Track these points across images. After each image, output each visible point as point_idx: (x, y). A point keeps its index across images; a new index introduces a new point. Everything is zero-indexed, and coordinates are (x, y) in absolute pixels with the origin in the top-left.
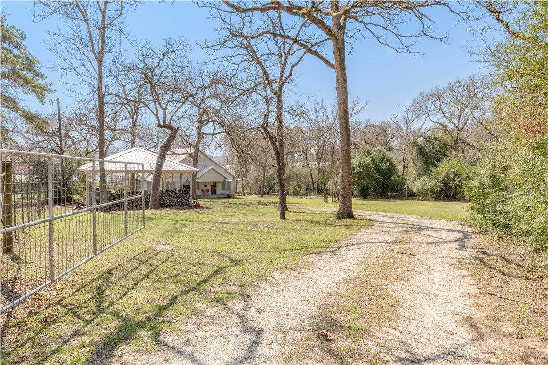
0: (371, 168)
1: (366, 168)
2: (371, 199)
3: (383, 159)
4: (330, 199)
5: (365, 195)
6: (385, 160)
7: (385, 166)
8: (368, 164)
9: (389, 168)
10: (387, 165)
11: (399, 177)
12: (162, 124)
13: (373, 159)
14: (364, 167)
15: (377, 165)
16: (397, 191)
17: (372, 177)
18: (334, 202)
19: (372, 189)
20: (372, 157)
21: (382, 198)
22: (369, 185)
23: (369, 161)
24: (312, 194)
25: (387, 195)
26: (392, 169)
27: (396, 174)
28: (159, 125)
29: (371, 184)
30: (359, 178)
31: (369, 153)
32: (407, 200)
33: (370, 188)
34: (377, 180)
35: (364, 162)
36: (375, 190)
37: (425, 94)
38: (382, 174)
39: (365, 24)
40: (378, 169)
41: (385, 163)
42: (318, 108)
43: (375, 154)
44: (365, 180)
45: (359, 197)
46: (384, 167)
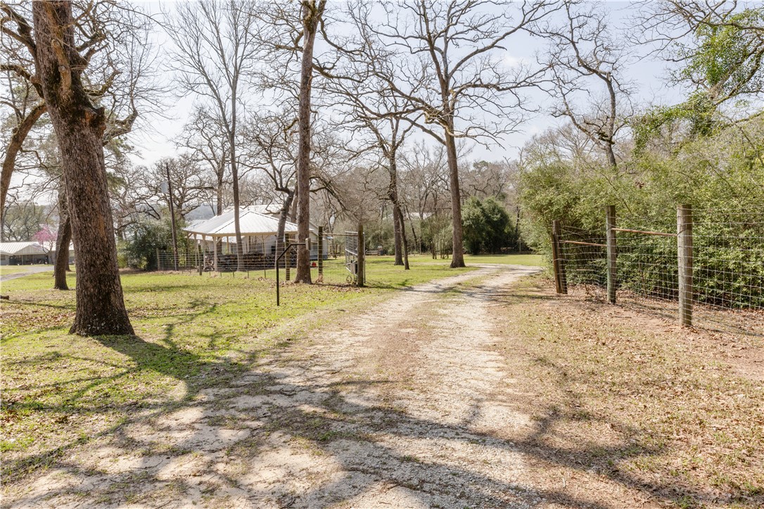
0: (482, 221)
1: (476, 220)
2: (483, 254)
3: (494, 210)
4: (439, 257)
5: (475, 251)
6: (496, 211)
7: (496, 217)
8: (478, 216)
9: (501, 220)
10: (499, 216)
11: (512, 229)
12: (279, 187)
13: (483, 210)
14: (473, 219)
15: (488, 217)
16: (511, 245)
17: (483, 230)
18: (444, 258)
19: (483, 244)
20: (482, 209)
21: (494, 254)
22: (480, 239)
23: (478, 213)
24: (415, 252)
25: (500, 250)
26: (504, 219)
27: (510, 226)
28: (277, 189)
29: (482, 238)
30: (468, 232)
31: (479, 204)
32: (522, 254)
33: (481, 243)
34: (488, 233)
35: (474, 214)
36: (487, 244)
37: (538, 137)
38: (493, 227)
39: (470, 96)
40: (489, 220)
41: (497, 214)
42: (417, 149)
43: (485, 205)
44: (475, 234)
45: (469, 253)
46: (495, 219)
